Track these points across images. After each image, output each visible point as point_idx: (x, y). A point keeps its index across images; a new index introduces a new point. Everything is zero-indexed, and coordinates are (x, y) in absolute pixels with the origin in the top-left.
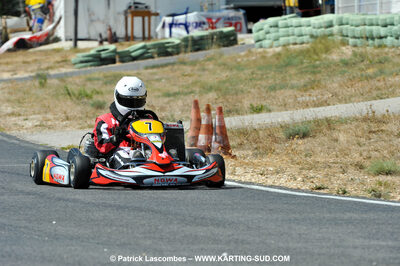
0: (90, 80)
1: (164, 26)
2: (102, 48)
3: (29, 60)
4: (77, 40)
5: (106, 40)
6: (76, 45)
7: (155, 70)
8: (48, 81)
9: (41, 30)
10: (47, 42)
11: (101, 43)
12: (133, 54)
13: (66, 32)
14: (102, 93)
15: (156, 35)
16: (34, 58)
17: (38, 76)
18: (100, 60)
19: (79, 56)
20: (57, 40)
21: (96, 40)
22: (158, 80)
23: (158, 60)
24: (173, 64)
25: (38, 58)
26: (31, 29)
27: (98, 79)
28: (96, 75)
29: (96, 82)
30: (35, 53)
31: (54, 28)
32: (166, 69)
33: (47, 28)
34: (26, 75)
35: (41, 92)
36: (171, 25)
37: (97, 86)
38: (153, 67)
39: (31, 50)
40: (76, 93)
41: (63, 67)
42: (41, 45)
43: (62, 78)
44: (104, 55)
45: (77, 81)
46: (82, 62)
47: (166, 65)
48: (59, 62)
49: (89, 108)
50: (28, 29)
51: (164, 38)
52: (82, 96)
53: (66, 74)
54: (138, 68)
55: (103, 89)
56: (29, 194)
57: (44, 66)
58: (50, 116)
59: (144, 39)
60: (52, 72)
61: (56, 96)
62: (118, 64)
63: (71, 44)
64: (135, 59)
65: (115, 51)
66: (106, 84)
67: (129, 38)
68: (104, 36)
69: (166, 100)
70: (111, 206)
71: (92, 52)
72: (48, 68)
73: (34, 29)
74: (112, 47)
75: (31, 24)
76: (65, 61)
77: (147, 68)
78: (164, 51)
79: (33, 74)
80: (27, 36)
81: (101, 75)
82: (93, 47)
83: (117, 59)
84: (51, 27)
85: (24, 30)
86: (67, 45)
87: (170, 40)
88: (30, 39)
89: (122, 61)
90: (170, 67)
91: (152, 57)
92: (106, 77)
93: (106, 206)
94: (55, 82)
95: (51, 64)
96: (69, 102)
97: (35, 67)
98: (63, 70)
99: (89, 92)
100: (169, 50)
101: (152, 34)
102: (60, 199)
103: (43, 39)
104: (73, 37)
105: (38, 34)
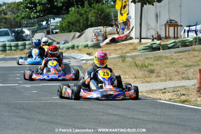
0: (147, 58)
1: (184, 32)
2: (153, 42)
3: (117, 48)
4: (141, 38)
5: (156, 39)
6: (140, 41)
7: (180, 54)
8: (126, 59)
9: (123, 33)
10: (126, 40)
11: (153, 40)
12: (169, 46)
13: (135, 35)
14: (153, 65)
15: (181, 36)
16: (119, 47)
17: (121, 57)
18: (152, 49)
19: (142, 47)
20: (131, 38)
21: (150, 39)
22: (182, 59)
23: (181, 49)
24: (189, 51)
25: (121, 47)
26: (118, 33)
27: (151, 58)
28: (150, 56)
29: (150, 60)
30: (120, 45)
31: (130, 33)
32: (186, 53)
33: (126, 32)
34: (115, 56)
35: (122, 65)
36: (188, 31)
37: (151, 62)
38: (179, 52)
39: (118, 44)
40: (140, 65)
41: (134, 52)
42: (123, 41)
43: (133, 57)
44: (154, 46)
45: (141, 59)
46: (143, 50)
47: (185, 51)
48: (131, 50)
49: (146, 73)
50: (117, 33)
51: (185, 38)
52: (142, 67)
53: (135, 55)
54: (171, 53)
55: (154, 63)
56: (115, 115)
57: (124, 51)
58: (127, 76)
59: (174, 38)
60: (128, 55)
61: (130, 66)
62: (161, 51)
63: (138, 40)
64: (170, 48)
65: (160, 44)
66: (155, 60)
67: (167, 38)
68: (154, 37)
69: (186, 68)
70: (156, 122)
71: (149, 44)
72: (126, 53)
73: (120, 33)
74: (158, 42)
75: (118, 31)
76: (135, 49)
77: (176, 53)
78: (185, 44)
79: (119, 56)
80: (116, 36)
81: (153, 56)
82: (149, 42)
83: (161, 48)
84: (128, 32)
85: (115, 34)
86: (136, 41)
87: (188, 39)
88: (118, 38)
89: (163, 49)
90: (188, 52)
91: (179, 47)
92: (155, 57)
93: (154, 122)
94: (130, 59)
95: (128, 51)
96: (136, 70)
97: (119, 52)
98: (134, 54)
99: (146, 64)
100: (187, 44)
101: (179, 35)
102: (131, 118)
103: (124, 38)
104: (139, 37)
105: (122, 35)
